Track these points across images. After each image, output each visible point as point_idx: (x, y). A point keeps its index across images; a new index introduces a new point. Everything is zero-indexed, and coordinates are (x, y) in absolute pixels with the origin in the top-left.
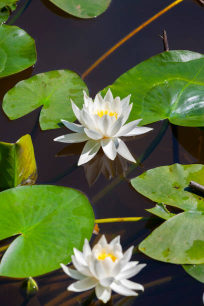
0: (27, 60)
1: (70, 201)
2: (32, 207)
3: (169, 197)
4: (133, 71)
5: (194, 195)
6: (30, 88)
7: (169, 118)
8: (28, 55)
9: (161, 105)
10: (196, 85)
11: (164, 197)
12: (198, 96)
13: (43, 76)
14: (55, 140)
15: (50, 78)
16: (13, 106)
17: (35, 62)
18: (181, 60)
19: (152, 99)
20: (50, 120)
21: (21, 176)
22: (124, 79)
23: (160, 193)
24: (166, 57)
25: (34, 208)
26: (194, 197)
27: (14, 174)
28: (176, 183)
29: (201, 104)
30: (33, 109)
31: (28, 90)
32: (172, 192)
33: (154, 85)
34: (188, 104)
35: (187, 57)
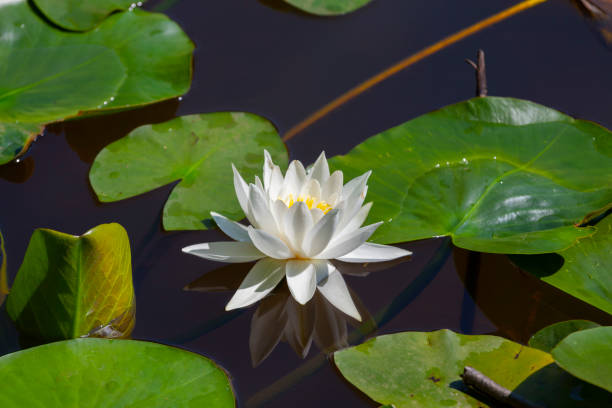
0: (168, 85)
1: (190, 381)
2: (102, 383)
3: (412, 396)
4: (398, 132)
5: (470, 398)
6: (159, 141)
7: (453, 235)
8: (171, 75)
9: (442, 206)
10: (533, 175)
11: (403, 395)
12: (528, 197)
13: (194, 122)
14: (186, 250)
15: (211, 126)
16: (113, 175)
17: (185, 91)
18: (510, 119)
19: (425, 193)
20: (189, 213)
21: (92, 315)
22: (375, 146)
23: (395, 386)
24: (478, 110)
25: (107, 386)
26: (469, 402)
27: (74, 308)
28: (436, 369)
29: (533, 215)
30: (158, 186)
31: (156, 145)
32: (422, 386)
33: (438, 165)
34: (504, 211)
35: (525, 114)
